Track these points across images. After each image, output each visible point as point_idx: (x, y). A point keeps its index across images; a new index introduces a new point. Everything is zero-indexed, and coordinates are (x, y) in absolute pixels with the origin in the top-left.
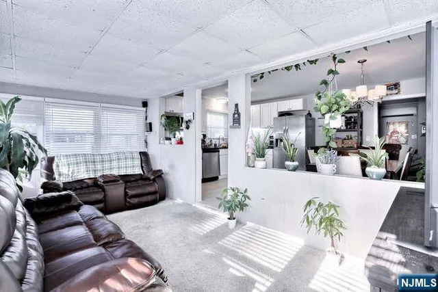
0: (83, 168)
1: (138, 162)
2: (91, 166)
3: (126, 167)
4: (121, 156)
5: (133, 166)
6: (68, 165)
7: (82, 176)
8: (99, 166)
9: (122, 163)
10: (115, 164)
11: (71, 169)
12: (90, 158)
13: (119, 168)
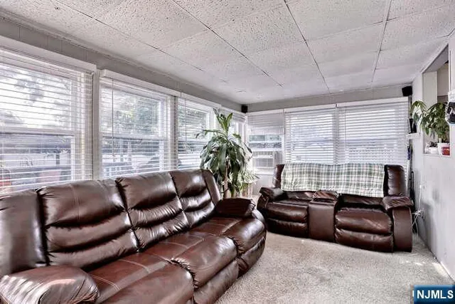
0: (305, 178)
1: (380, 181)
2: (314, 178)
3: (358, 185)
4: (354, 169)
5: (370, 185)
6: (293, 174)
7: (304, 188)
8: (323, 179)
9: (354, 179)
10: (343, 178)
11: (294, 179)
12: (315, 169)
13: (347, 184)
